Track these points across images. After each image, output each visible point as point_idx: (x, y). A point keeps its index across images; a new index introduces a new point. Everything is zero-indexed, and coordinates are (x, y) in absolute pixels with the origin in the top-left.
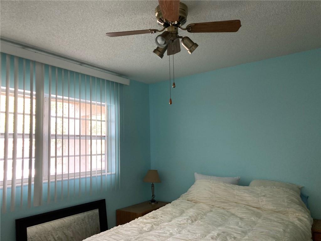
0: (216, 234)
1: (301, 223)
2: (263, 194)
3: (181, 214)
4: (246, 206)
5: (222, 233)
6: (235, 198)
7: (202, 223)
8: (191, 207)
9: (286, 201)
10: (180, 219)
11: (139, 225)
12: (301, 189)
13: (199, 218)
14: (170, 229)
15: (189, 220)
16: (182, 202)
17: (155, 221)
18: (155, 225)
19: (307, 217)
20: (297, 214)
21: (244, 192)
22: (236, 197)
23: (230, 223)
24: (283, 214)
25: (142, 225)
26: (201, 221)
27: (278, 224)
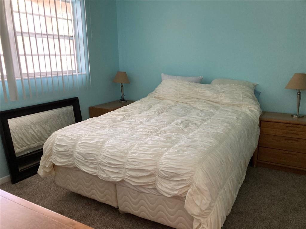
0: (180, 122)
1: (252, 113)
2: (223, 91)
3: (149, 108)
4: (207, 101)
5: (185, 121)
6: (197, 94)
7: (167, 114)
8: (158, 103)
9: (241, 96)
10: (148, 112)
11: (112, 116)
12: (255, 86)
13: (165, 111)
14: (140, 119)
15: (156, 113)
16: (149, 99)
17: (126, 114)
18: (126, 116)
19: (257, 108)
20: (249, 106)
21: (206, 89)
22: (199, 94)
23: (191, 114)
24: (238, 107)
25: (115, 116)
26: (167, 113)
27: (233, 114)
